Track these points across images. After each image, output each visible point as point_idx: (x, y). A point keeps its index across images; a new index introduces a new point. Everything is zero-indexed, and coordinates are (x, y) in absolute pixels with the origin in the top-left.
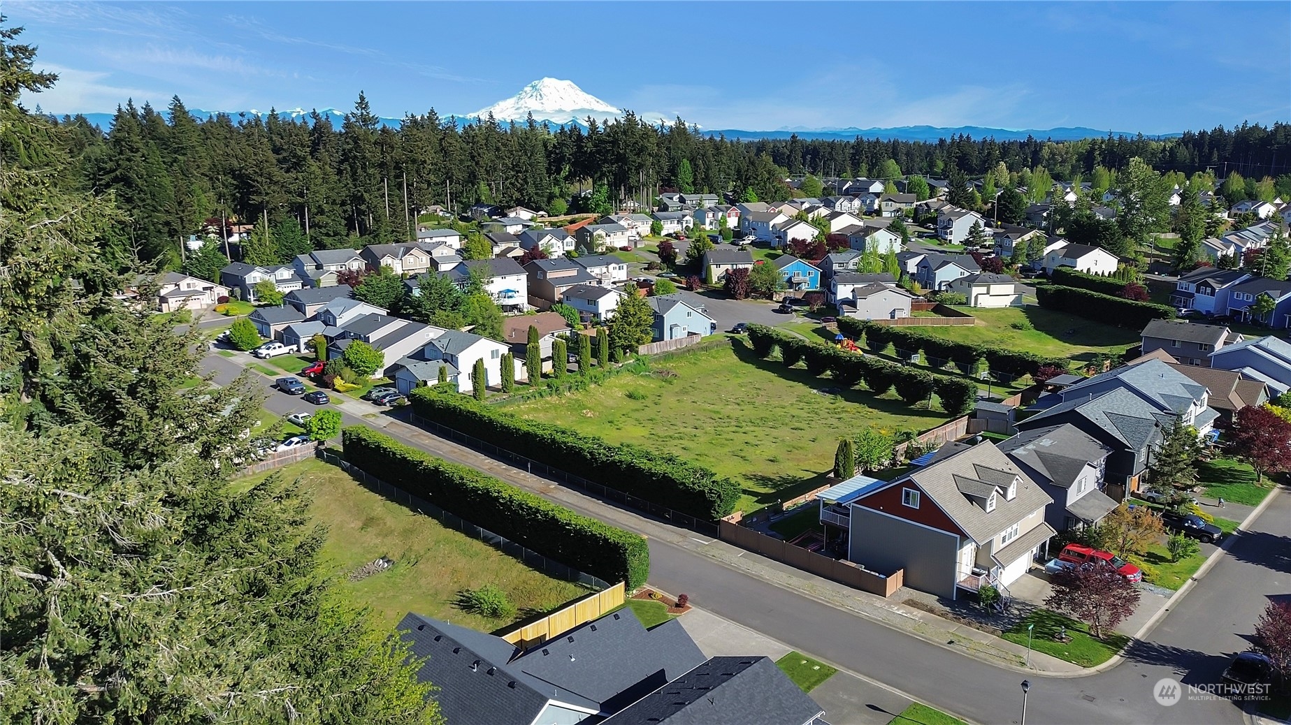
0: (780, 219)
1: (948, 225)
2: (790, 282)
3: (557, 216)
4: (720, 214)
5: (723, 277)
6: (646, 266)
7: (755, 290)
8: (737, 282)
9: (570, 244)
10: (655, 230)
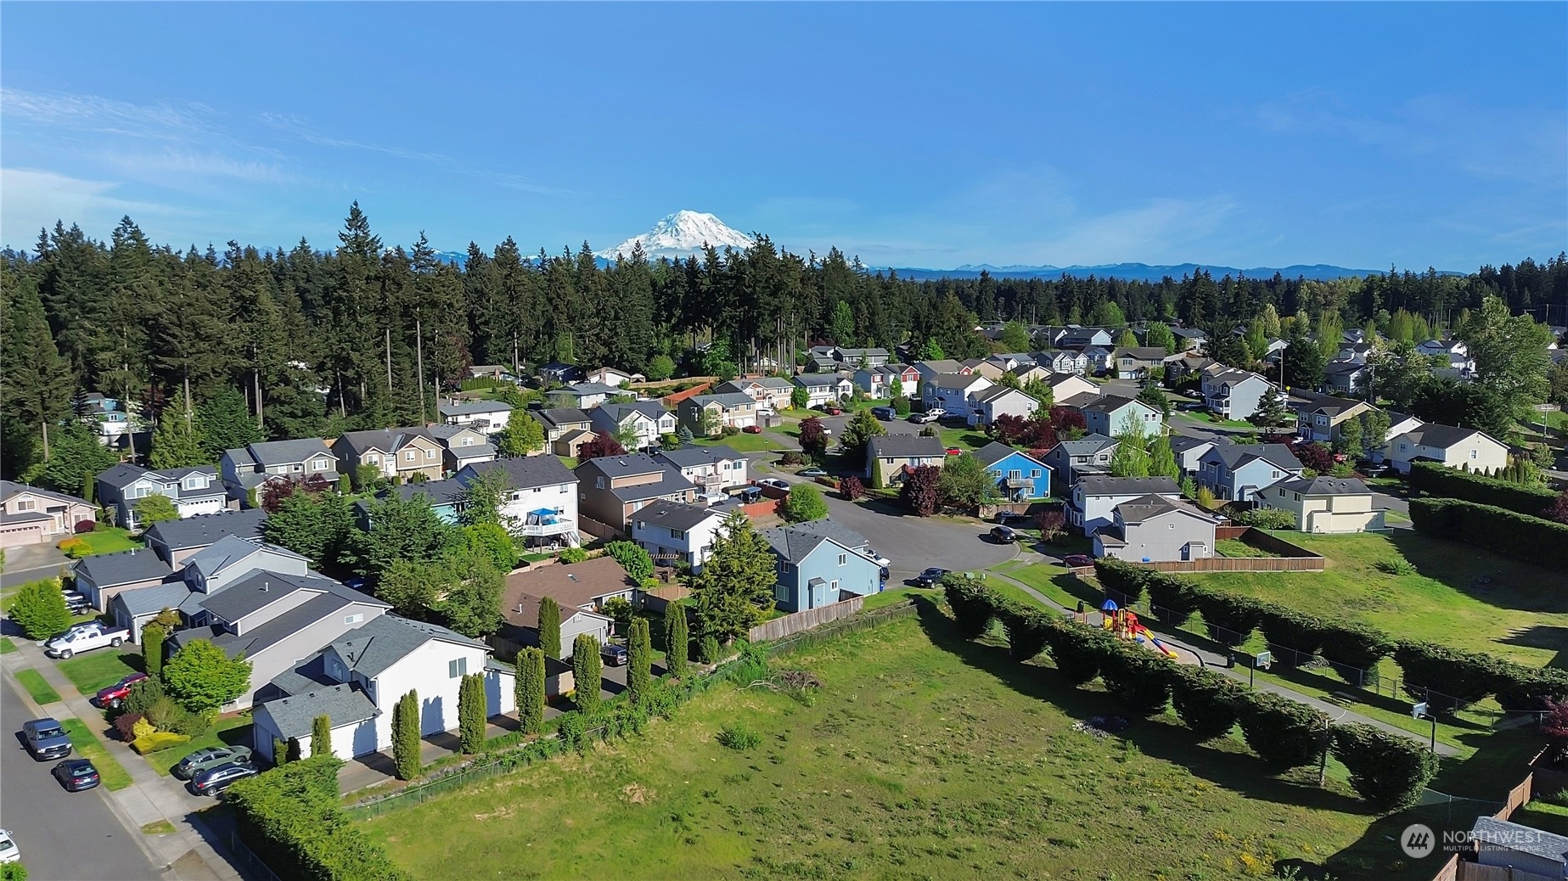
0: (981, 385)
1: (1221, 394)
2: (1004, 487)
3: (660, 380)
4: (892, 377)
5: (899, 478)
6: (780, 457)
7: (950, 500)
8: (922, 490)
9: (668, 424)
10: (798, 401)
